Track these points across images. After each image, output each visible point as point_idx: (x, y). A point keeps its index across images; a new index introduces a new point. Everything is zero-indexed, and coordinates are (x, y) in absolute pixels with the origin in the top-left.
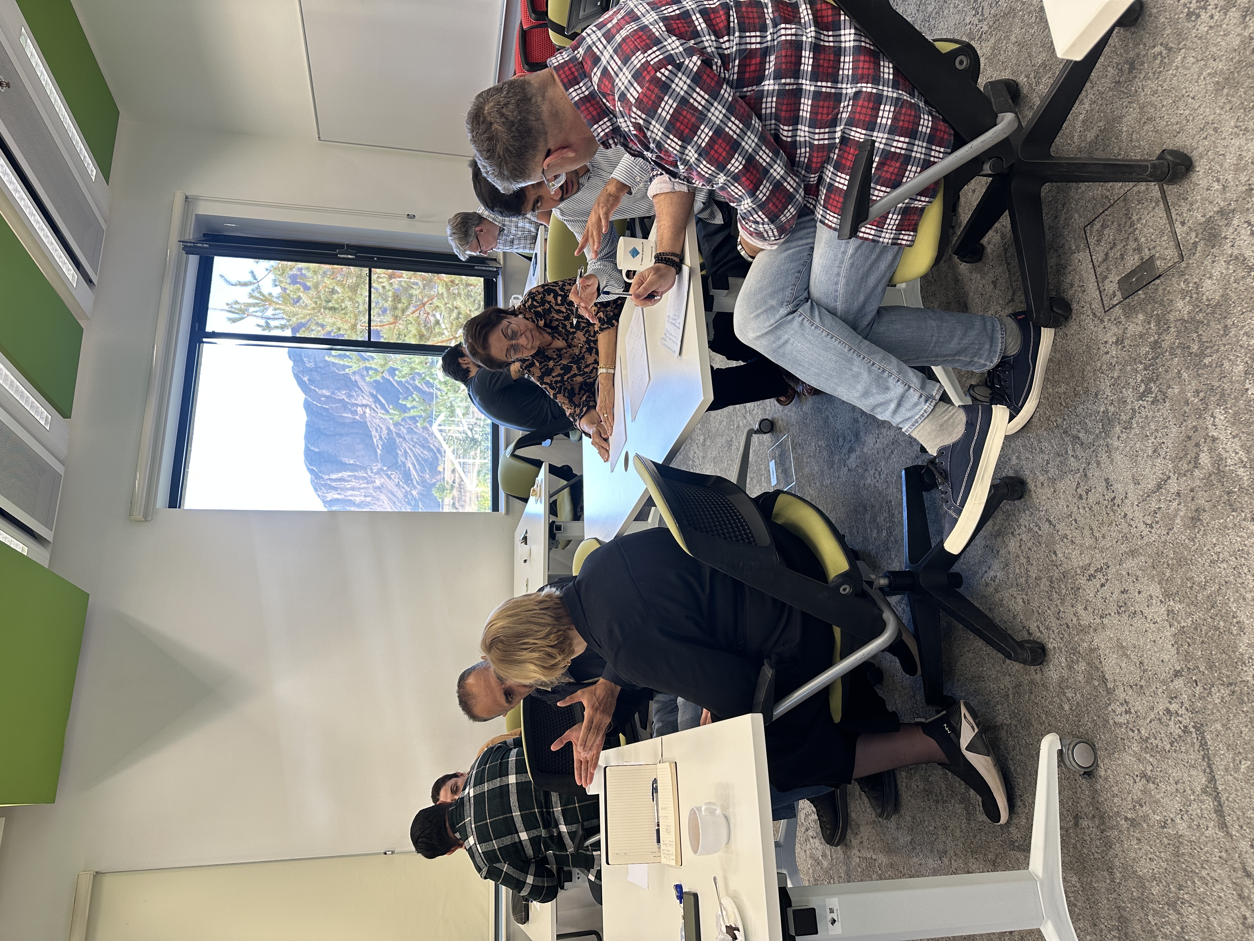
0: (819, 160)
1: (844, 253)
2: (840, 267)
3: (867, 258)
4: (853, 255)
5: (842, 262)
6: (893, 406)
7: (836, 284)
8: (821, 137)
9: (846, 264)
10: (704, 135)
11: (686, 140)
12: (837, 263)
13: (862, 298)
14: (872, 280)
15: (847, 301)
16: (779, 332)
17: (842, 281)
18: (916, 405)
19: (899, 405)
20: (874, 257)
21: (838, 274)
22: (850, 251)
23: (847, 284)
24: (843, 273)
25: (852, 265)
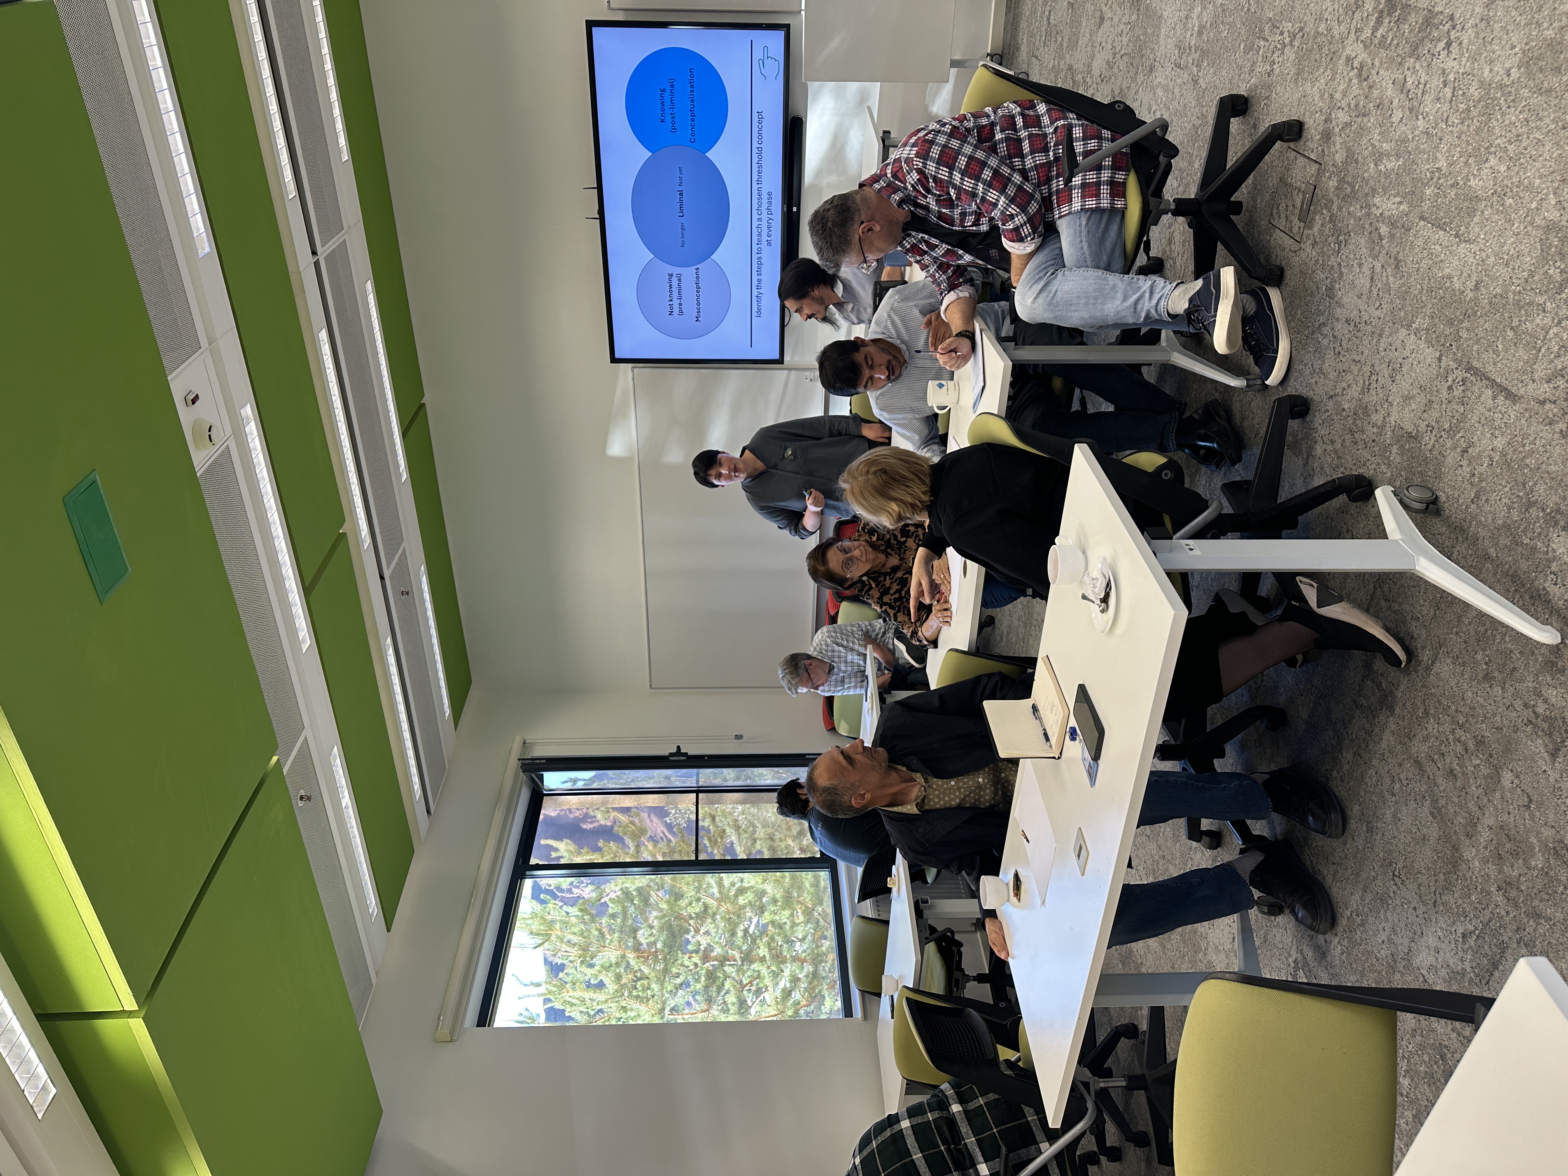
0: (1044, 174)
1: (1080, 225)
2: (1080, 236)
3: (1098, 227)
4: (1087, 225)
5: (1081, 232)
6: (1147, 295)
7: (1082, 248)
8: (1040, 159)
9: (1084, 233)
10: (962, 161)
11: (951, 168)
12: (1078, 234)
13: (1105, 258)
14: (1108, 244)
15: (1094, 260)
16: (1049, 288)
17: (1085, 245)
18: (1164, 287)
19: (1151, 293)
20: (1103, 225)
21: (1081, 241)
22: (1084, 223)
23: (1090, 246)
24: (1084, 239)
25: (1088, 232)
